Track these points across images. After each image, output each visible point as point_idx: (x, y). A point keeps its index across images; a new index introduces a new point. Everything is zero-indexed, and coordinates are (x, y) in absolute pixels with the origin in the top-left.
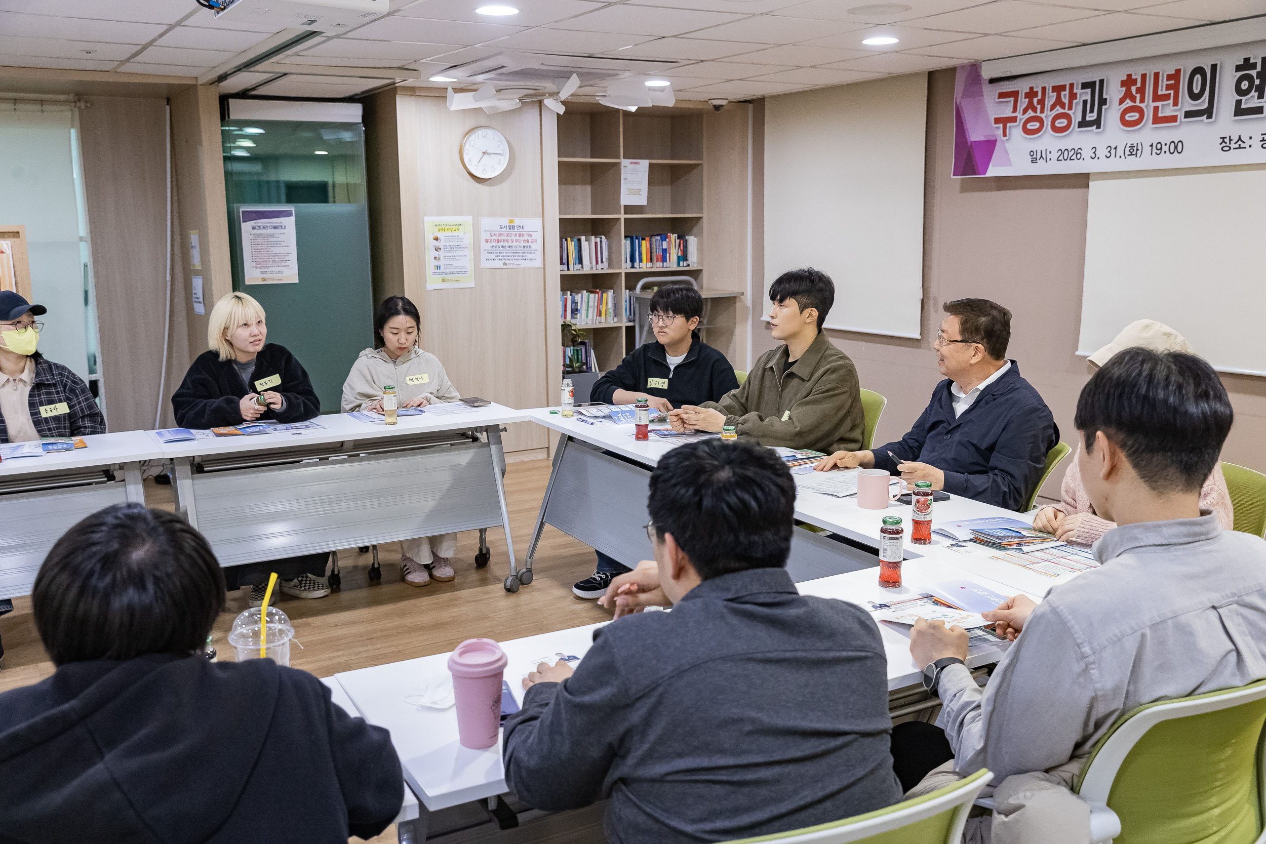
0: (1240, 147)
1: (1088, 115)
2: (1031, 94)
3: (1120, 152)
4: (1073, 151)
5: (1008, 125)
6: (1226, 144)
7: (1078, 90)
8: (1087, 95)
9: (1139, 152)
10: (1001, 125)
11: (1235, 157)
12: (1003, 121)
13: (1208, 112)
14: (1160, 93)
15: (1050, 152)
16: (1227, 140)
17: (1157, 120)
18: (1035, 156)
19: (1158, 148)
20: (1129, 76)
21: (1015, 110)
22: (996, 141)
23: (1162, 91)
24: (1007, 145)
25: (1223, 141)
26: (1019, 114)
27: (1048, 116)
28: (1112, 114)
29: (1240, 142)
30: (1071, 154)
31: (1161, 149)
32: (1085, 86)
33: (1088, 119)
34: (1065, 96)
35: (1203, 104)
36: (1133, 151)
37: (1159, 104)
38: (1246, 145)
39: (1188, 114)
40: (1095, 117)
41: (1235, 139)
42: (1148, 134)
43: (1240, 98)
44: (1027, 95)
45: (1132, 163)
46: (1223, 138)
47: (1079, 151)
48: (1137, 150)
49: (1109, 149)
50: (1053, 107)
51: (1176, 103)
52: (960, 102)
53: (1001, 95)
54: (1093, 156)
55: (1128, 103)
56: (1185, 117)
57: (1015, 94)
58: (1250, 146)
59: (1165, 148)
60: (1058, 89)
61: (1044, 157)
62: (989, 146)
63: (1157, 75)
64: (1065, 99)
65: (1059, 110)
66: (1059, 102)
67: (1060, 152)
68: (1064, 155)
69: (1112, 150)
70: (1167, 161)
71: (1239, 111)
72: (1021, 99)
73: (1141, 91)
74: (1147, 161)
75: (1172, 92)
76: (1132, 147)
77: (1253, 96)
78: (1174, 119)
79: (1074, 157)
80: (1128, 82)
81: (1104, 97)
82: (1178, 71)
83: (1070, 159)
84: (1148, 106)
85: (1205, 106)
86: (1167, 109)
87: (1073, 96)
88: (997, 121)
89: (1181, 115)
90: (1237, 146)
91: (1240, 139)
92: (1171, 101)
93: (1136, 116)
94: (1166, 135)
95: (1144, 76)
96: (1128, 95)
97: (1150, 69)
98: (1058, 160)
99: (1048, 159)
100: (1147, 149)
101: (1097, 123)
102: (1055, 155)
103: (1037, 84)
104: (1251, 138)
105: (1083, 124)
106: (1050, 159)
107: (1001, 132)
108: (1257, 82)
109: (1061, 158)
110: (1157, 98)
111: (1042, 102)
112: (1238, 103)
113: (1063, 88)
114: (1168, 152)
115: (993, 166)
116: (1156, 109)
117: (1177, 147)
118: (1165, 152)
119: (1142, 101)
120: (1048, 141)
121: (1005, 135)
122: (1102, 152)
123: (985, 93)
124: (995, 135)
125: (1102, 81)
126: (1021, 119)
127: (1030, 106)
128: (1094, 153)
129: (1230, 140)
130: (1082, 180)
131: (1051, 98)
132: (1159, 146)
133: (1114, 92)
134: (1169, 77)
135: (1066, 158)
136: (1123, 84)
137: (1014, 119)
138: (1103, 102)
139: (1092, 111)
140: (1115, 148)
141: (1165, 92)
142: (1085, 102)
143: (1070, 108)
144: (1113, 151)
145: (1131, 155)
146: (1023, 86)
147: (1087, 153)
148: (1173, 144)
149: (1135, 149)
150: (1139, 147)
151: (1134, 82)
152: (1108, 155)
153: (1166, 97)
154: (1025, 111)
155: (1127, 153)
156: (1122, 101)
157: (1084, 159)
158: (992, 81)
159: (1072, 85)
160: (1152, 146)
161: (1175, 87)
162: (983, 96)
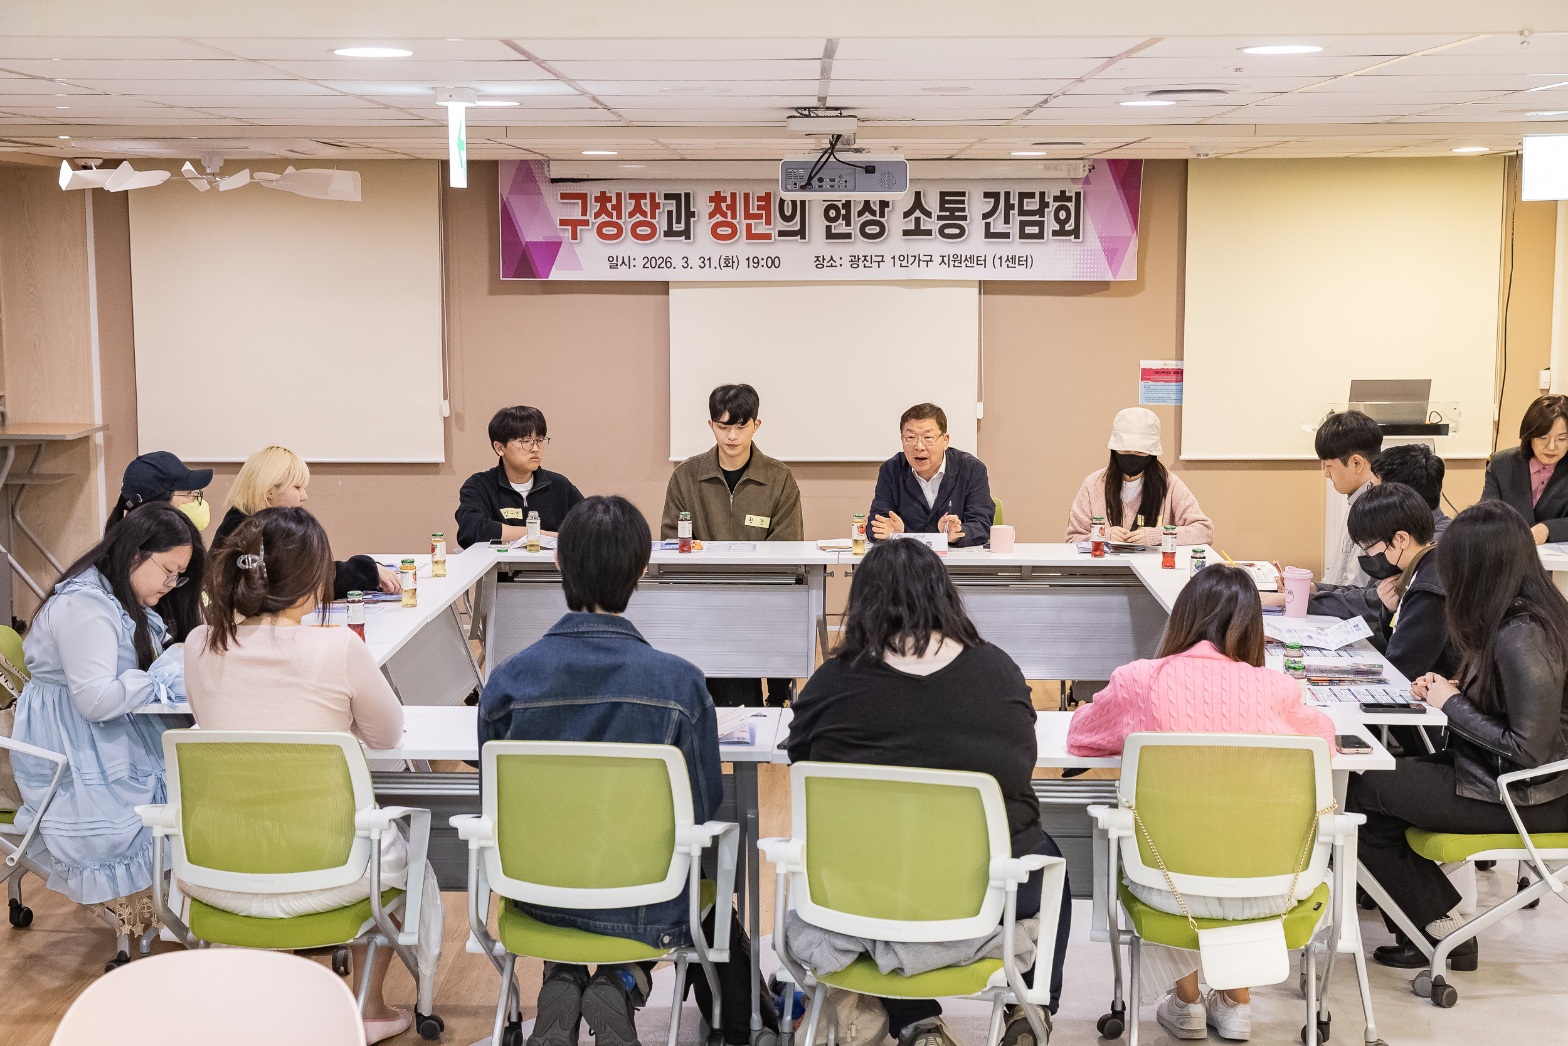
0: (832, 266)
1: (675, 225)
2: (603, 198)
3: (715, 263)
4: (661, 259)
5: (579, 228)
6: (819, 262)
7: (660, 200)
8: (672, 205)
9: (735, 265)
10: (570, 228)
11: (827, 274)
12: (574, 224)
13: (801, 233)
14: (751, 212)
15: (634, 259)
16: (821, 259)
17: (750, 236)
18: (615, 262)
19: (755, 262)
20: (718, 193)
21: (584, 213)
22: (559, 244)
23: (754, 210)
24: (577, 249)
25: (818, 260)
26: (590, 217)
27: (627, 223)
28: (702, 226)
29: (832, 261)
30: (659, 262)
31: (758, 262)
32: (668, 197)
33: (674, 229)
34: (646, 205)
35: (795, 225)
36: (729, 263)
37: (752, 222)
38: (837, 264)
39: (782, 234)
40: (683, 228)
41: (828, 258)
42: (741, 248)
43: (830, 224)
44: (597, 199)
45: (727, 274)
46: (818, 257)
47: (668, 259)
48: (733, 262)
49: (702, 259)
50: (631, 215)
51: (768, 223)
52: (507, 198)
53: (564, 196)
54: (685, 265)
55: (719, 218)
56: (779, 236)
57: (583, 197)
58: (841, 265)
59: (761, 263)
60: (637, 197)
61: (627, 263)
62: (552, 249)
63: (747, 196)
64: (646, 207)
65: (638, 217)
66: (638, 209)
67: (646, 260)
68: (649, 262)
69: (705, 262)
70: (764, 273)
71: (830, 235)
72: (591, 202)
73: (732, 207)
74: (743, 272)
75: (764, 212)
76: (727, 259)
77: (842, 224)
78: (768, 236)
79: (663, 265)
80: (717, 198)
81: (692, 209)
82: (768, 195)
83: (659, 267)
84: (741, 223)
85: (798, 227)
86: (760, 227)
87: (655, 206)
88: (563, 222)
89: (775, 234)
90: (829, 264)
91: (832, 259)
92: (764, 220)
93: (729, 231)
94: (762, 250)
95: (733, 195)
96: (717, 210)
97: (740, 191)
98: (644, 267)
99: (632, 266)
100: (745, 263)
101: (686, 233)
102: (640, 262)
103: (612, 190)
104: (841, 258)
105: (670, 233)
106: (634, 266)
107: (569, 234)
108: (843, 212)
109: (648, 265)
110: (748, 216)
111: (618, 207)
112: (828, 228)
113: (644, 196)
114: (765, 266)
115: (557, 269)
116: (749, 226)
117: (774, 262)
118: (763, 266)
119: (734, 217)
120: (628, 247)
121: (574, 237)
122: (695, 262)
123: (543, 191)
124: (560, 237)
125: (687, 195)
126: (593, 224)
127: (603, 210)
128: (686, 262)
129: (824, 259)
130: (663, 288)
131: (629, 205)
132: (756, 260)
133: (702, 206)
134: (760, 199)
135: (653, 265)
136: (711, 199)
137: (586, 223)
138: (690, 214)
139: (679, 222)
140: (709, 259)
141: (756, 211)
142: (670, 213)
143: (653, 216)
144: (707, 262)
145: (727, 266)
146: (593, 191)
147: (677, 262)
148: (769, 259)
149: (731, 261)
150: (735, 259)
151: (724, 199)
152: (702, 265)
153: (759, 217)
154: (597, 215)
155: (723, 264)
156: (711, 215)
157: (674, 268)
158: (554, 181)
159: (653, 195)
160: (748, 259)
161: (767, 208)
162: (542, 194)
